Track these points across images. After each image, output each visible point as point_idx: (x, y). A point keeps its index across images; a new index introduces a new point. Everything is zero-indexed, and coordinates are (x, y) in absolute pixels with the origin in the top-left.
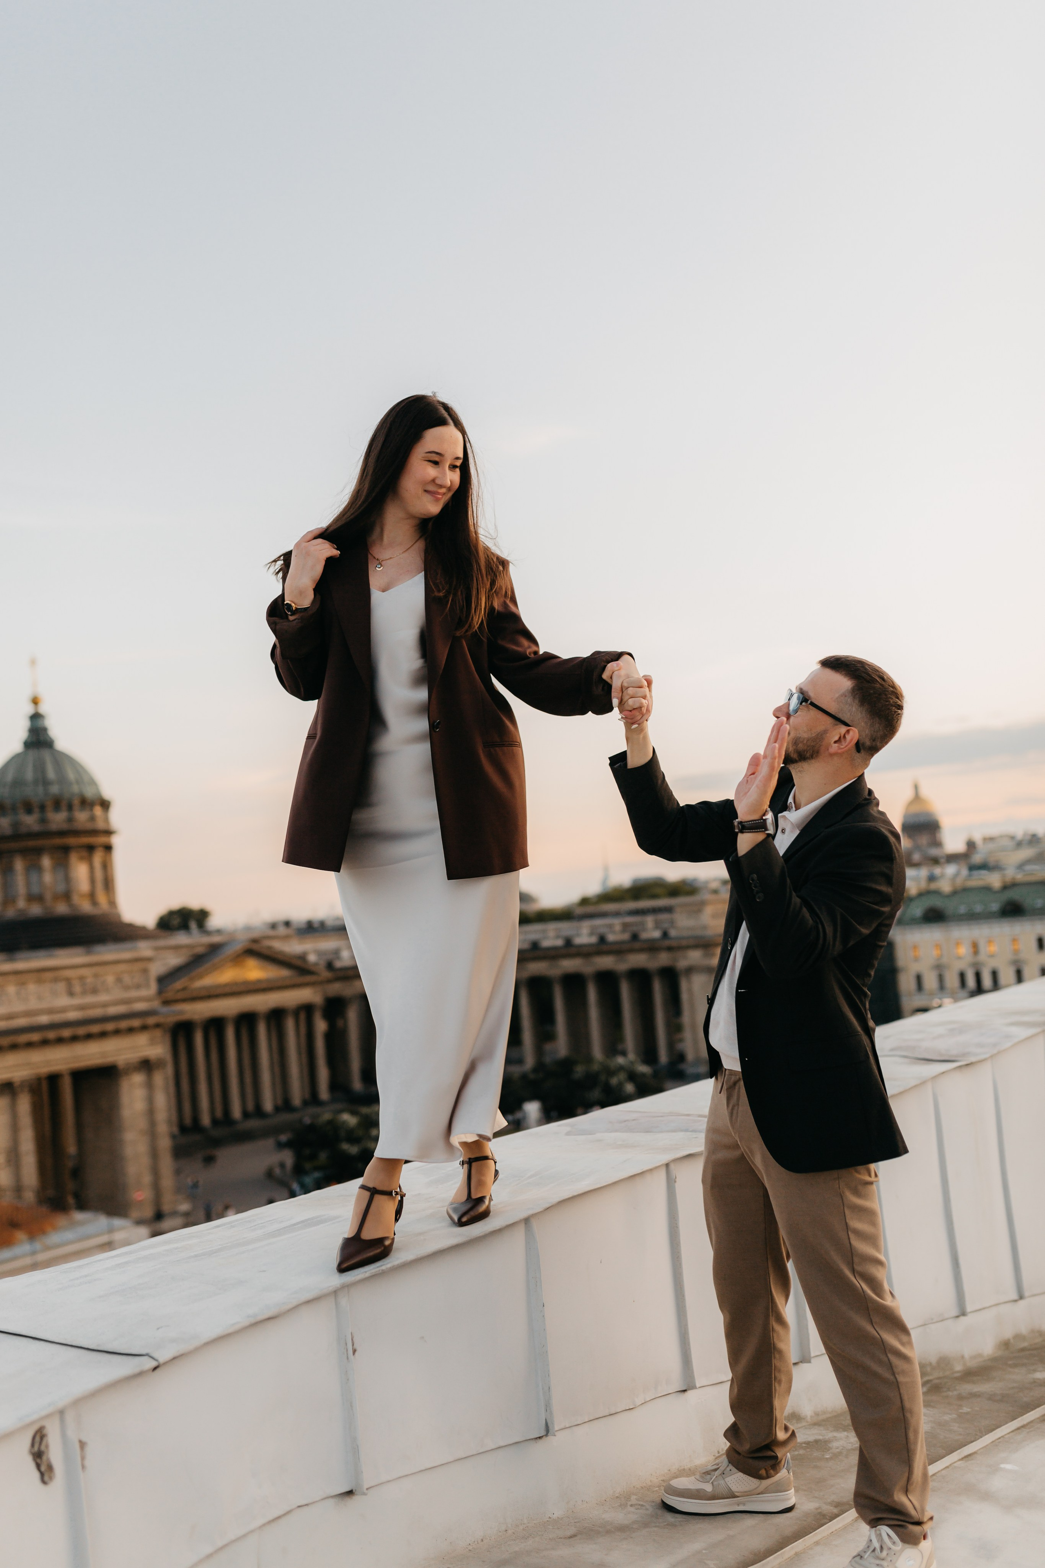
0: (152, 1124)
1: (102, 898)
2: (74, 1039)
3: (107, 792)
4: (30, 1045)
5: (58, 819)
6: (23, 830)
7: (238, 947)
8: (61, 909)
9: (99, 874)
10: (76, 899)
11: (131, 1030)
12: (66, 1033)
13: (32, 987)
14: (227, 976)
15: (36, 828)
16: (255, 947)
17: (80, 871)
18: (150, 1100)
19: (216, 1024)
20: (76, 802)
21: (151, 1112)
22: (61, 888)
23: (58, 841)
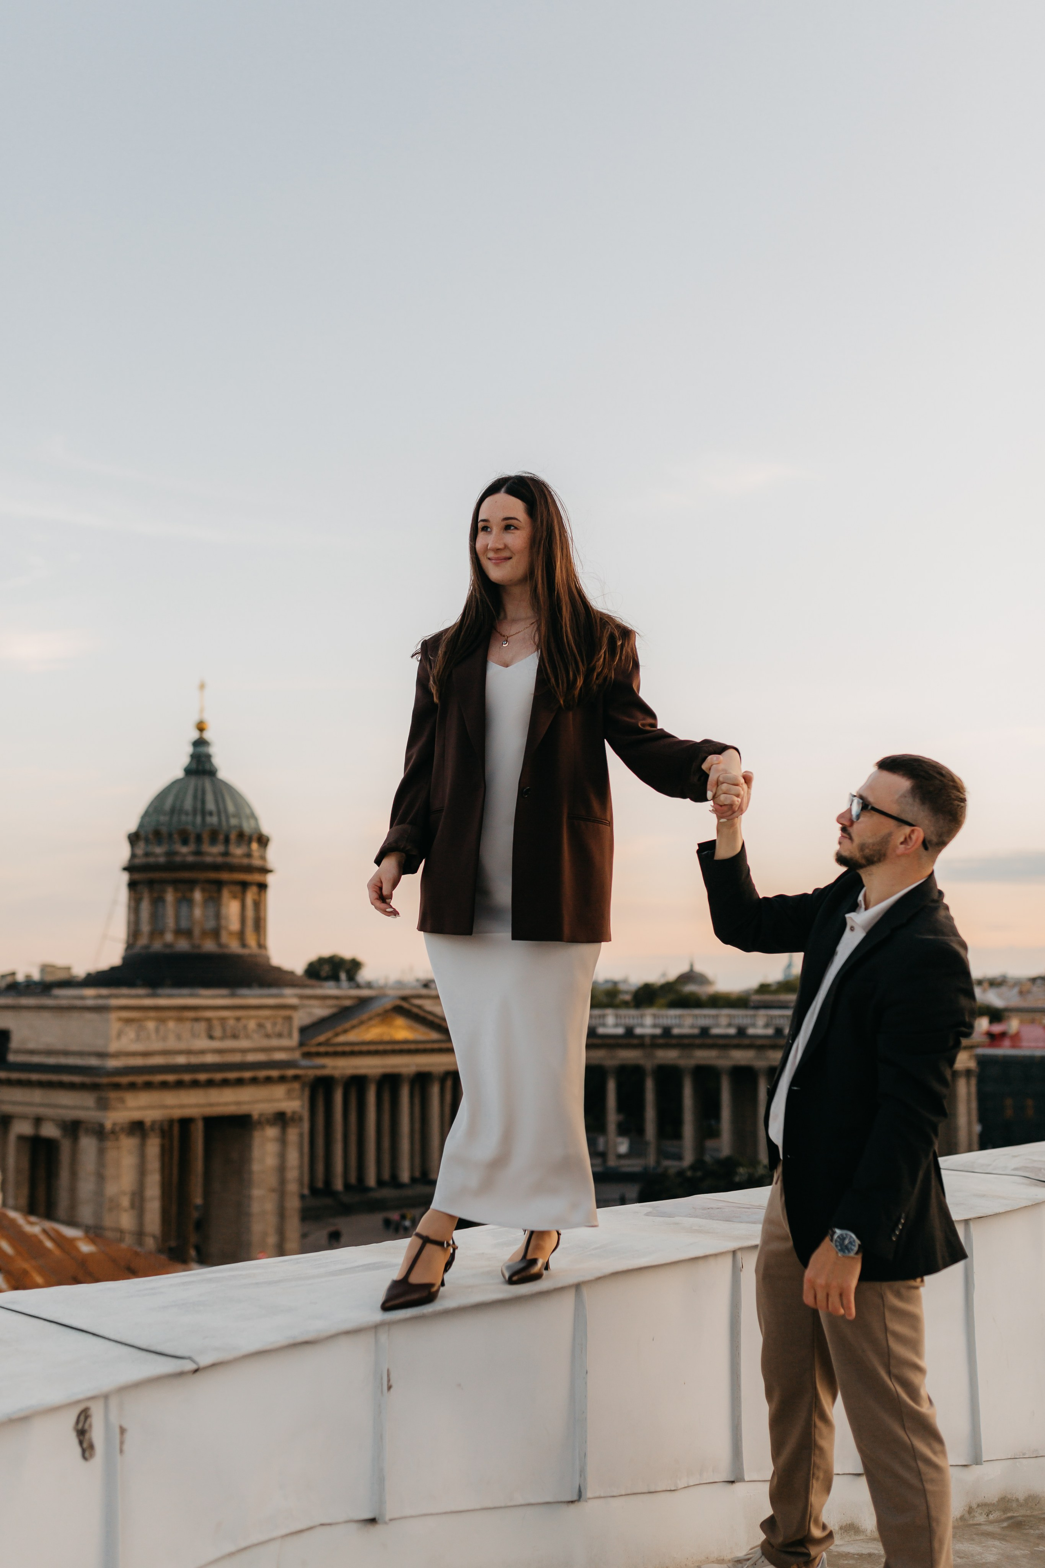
0: (282, 1181)
1: (251, 940)
2: (210, 1084)
3: (266, 829)
4: (164, 1085)
5: (212, 852)
6: (178, 859)
7: (388, 1004)
8: (209, 946)
9: (250, 913)
10: (224, 938)
11: (268, 1080)
12: (202, 1077)
13: (171, 1024)
14: (373, 1033)
15: (190, 859)
16: (405, 1005)
17: (232, 909)
18: (282, 1156)
19: (357, 1083)
20: (233, 836)
21: (282, 1169)
22: (211, 924)
23: (213, 875)
